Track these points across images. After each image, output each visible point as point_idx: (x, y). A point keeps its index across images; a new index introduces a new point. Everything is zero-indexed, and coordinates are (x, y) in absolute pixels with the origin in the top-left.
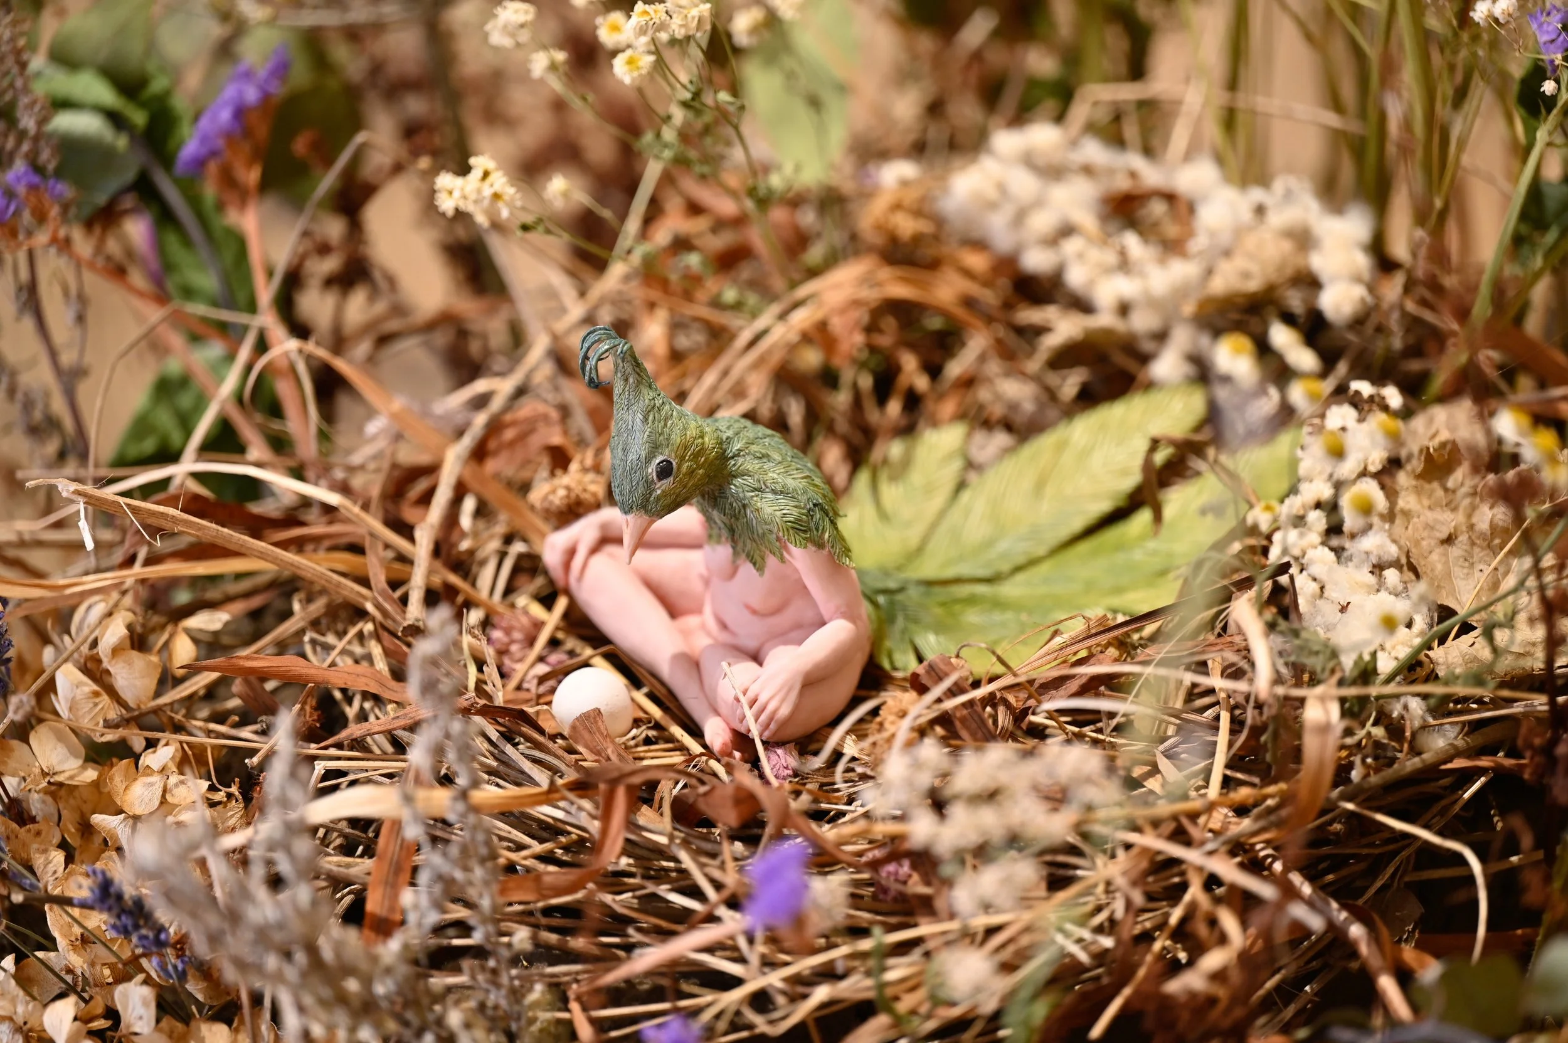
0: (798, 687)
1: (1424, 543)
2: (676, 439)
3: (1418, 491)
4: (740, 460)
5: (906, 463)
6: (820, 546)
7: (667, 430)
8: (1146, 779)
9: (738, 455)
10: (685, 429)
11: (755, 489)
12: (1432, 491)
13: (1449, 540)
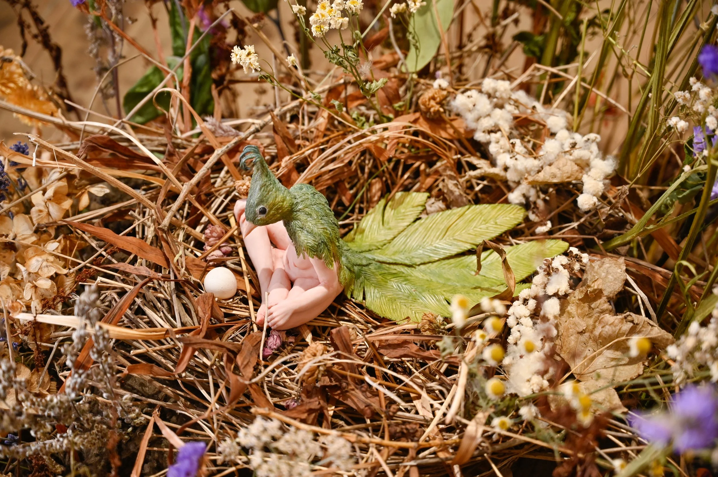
0: (290, 314)
1: (571, 330)
2: (271, 201)
3: (578, 306)
4: (299, 213)
6: (320, 258)
7: (268, 196)
8: (415, 400)
9: (299, 211)
10: (276, 197)
11: (300, 228)
12: (584, 307)
13: (581, 333)
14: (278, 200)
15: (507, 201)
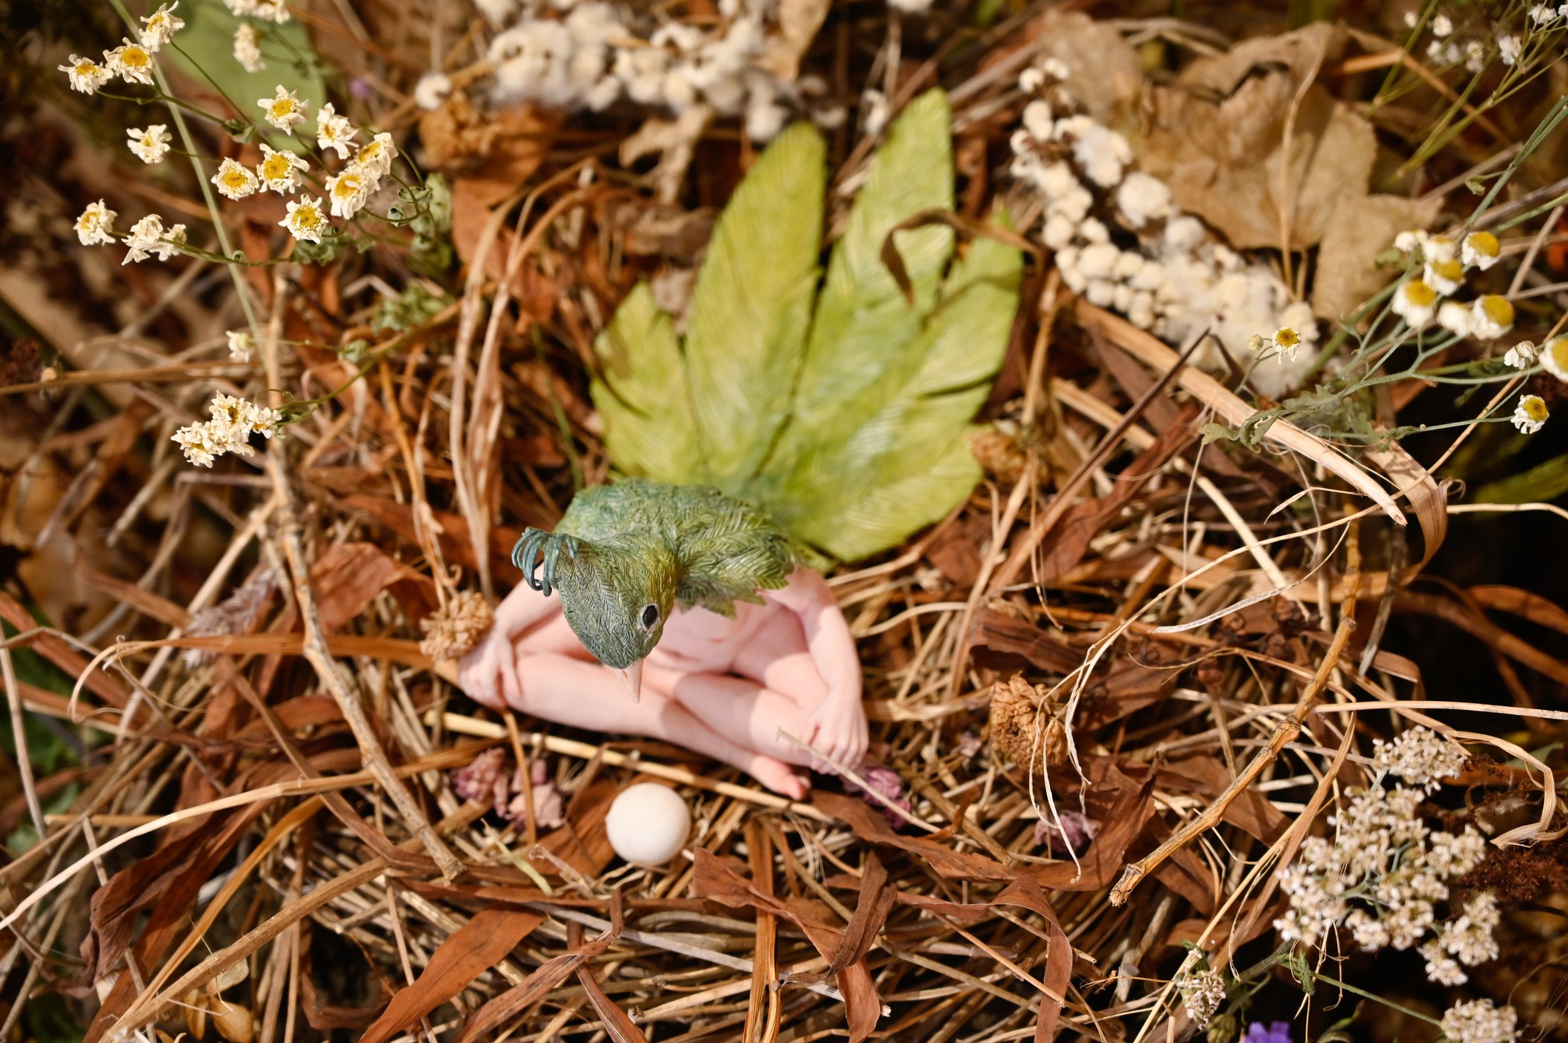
5: (622, 351)
7: (634, 583)
10: (644, 567)
14: (651, 568)
15: (759, 147)
